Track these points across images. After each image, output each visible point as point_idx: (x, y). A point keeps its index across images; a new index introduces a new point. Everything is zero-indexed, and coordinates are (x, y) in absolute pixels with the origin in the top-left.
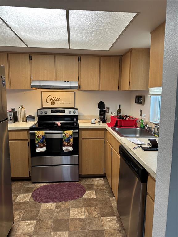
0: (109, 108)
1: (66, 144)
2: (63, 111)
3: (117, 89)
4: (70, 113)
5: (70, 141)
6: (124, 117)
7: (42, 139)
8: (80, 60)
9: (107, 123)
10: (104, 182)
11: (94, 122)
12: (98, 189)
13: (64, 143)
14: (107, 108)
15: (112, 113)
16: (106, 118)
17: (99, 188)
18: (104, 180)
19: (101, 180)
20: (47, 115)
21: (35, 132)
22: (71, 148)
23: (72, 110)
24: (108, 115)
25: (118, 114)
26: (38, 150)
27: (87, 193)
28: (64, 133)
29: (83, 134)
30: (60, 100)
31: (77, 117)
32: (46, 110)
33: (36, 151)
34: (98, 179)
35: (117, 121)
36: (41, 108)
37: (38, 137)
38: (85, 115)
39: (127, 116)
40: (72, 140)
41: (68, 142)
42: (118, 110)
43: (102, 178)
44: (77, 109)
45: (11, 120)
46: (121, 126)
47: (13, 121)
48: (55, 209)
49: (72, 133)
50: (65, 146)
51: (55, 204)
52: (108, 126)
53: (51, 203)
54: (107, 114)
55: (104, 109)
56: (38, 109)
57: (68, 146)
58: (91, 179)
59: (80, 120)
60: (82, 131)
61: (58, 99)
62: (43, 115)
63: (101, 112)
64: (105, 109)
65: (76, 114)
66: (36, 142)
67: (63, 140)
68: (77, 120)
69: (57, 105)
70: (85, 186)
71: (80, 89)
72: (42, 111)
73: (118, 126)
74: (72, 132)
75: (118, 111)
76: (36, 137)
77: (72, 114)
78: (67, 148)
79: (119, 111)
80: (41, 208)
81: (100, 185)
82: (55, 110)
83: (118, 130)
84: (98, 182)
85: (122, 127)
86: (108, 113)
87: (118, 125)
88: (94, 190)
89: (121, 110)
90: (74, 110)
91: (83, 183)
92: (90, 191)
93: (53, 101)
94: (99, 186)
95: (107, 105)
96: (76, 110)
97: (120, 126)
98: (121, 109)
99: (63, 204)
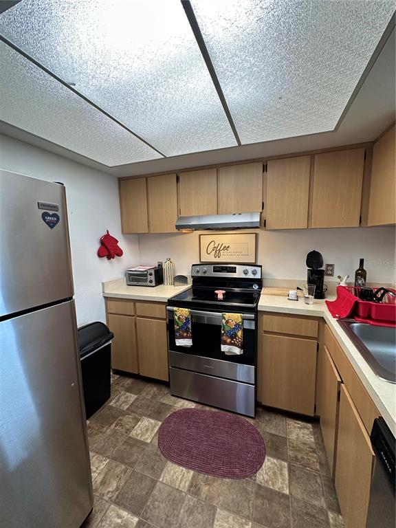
0: (332, 266)
1: (229, 340)
2: (233, 270)
3: (357, 224)
4: (246, 272)
5: (236, 335)
6: (377, 292)
7: (185, 324)
8: (265, 169)
9: (326, 302)
10: (313, 440)
11: (294, 297)
12: (296, 459)
13: (224, 338)
14: (328, 265)
15: (341, 277)
16: (324, 287)
17: (299, 456)
18: (314, 434)
19: (306, 431)
20: (206, 275)
21: (175, 308)
22: (237, 351)
23: (250, 269)
24: (331, 281)
25: (356, 280)
26: (179, 342)
27: (269, 463)
28: (224, 318)
29: (267, 323)
30: (230, 250)
31: (260, 282)
32: (205, 268)
33: (175, 343)
34: (301, 423)
35: (357, 303)
36: (199, 263)
37: (179, 318)
38: (278, 278)
39: (386, 291)
40: (240, 334)
41: (233, 336)
42: (358, 270)
43: (310, 425)
44: (261, 266)
45: (151, 282)
46: (369, 317)
47: (154, 284)
48: (186, 494)
49: (240, 320)
50: (225, 343)
51: (192, 472)
52: (330, 310)
53: (184, 469)
54: (326, 279)
55: (321, 269)
56: (193, 265)
57: (231, 344)
58: (284, 418)
59: (265, 287)
60: (265, 317)
61: (226, 248)
62: (200, 275)
63: (312, 274)
64: (323, 268)
65: (258, 276)
66: (176, 327)
67: (223, 332)
68: (261, 287)
69: (224, 258)
70: (266, 439)
71: (265, 226)
72: (198, 268)
73: (359, 317)
74: (240, 318)
75: (357, 274)
76: (176, 317)
77: (250, 276)
78: (230, 349)
79: (361, 273)
80: (162, 475)
81: (302, 446)
82: (219, 267)
83: (358, 327)
84: (300, 433)
85: (372, 323)
86: (332, 275)
87: (361, 314)
88: (286, 461)
89: (364, 271)
90: (253, 268)
91: (263, 425)
92: (275, 461)
93: (217, 251)
94: (299, 450)
95: (327, 259)
96: (258, 269)
97: (364, 318)
98: (364, 268)
99: (206, 482)
